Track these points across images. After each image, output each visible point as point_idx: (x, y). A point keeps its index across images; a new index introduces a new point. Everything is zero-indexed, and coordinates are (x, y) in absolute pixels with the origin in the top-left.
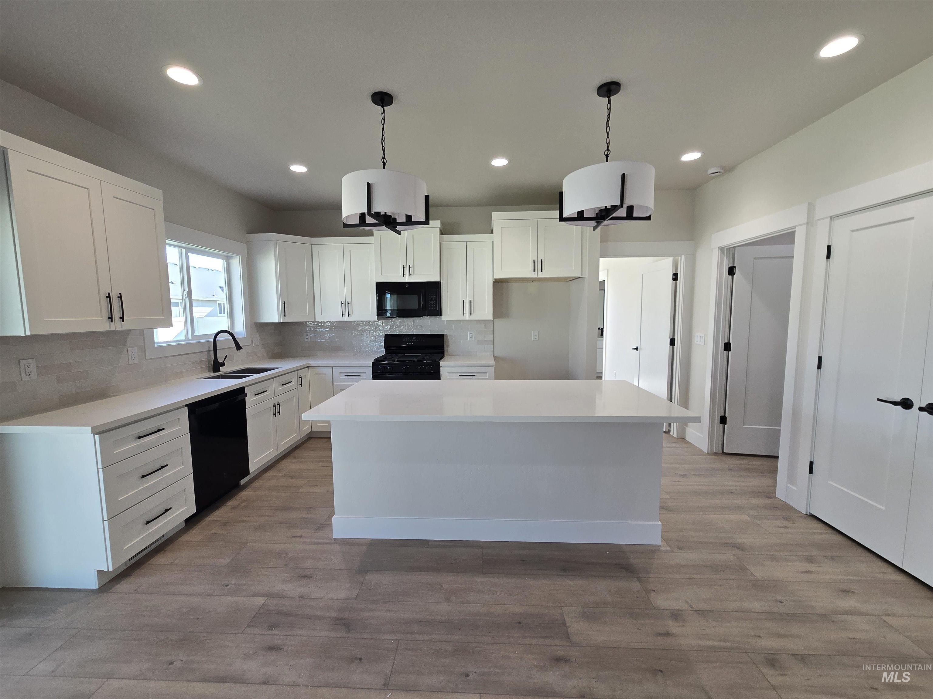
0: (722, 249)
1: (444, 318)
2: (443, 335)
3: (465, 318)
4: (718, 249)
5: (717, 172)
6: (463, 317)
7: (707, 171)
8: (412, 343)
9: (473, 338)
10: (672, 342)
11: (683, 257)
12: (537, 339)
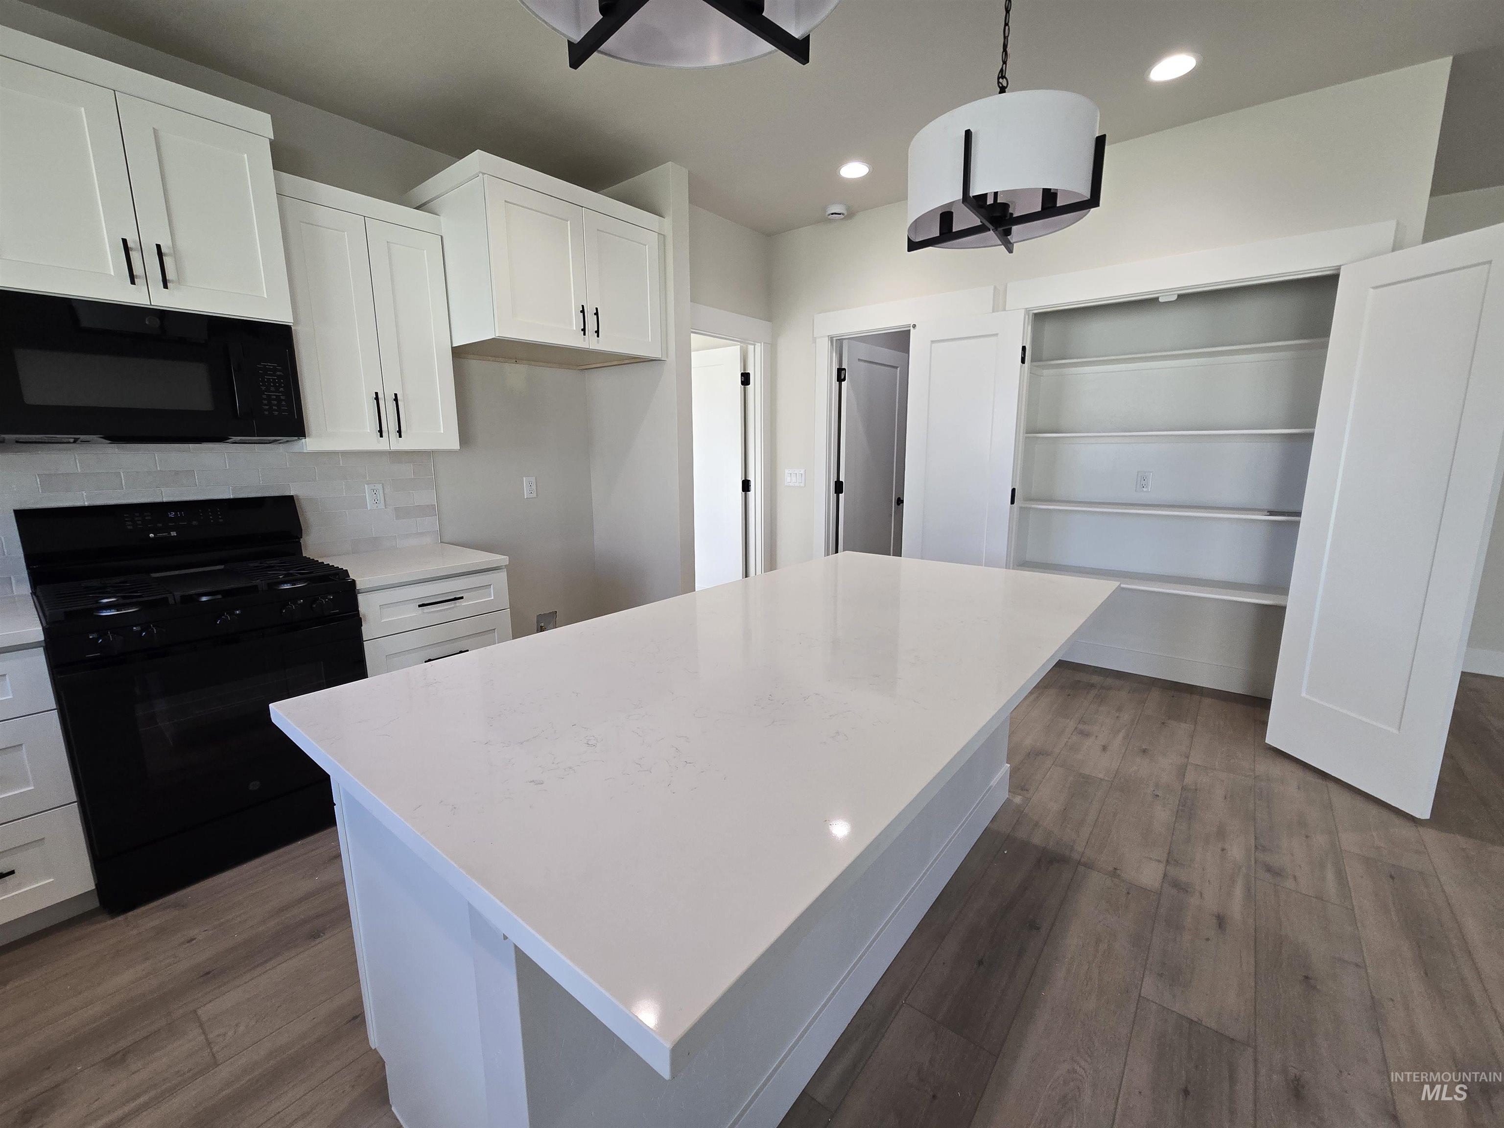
0: (831, 339)
1: (310, 444)
2: (291, 498)
3: (382, 445)
4: (827, 338)
5: (840, 214)
6: (379, 442)
7: (824, 209)
8: (174, 534)
9: (382, 501)
10: (746, 486)
11: (758, 346)
12: (534, 495)
